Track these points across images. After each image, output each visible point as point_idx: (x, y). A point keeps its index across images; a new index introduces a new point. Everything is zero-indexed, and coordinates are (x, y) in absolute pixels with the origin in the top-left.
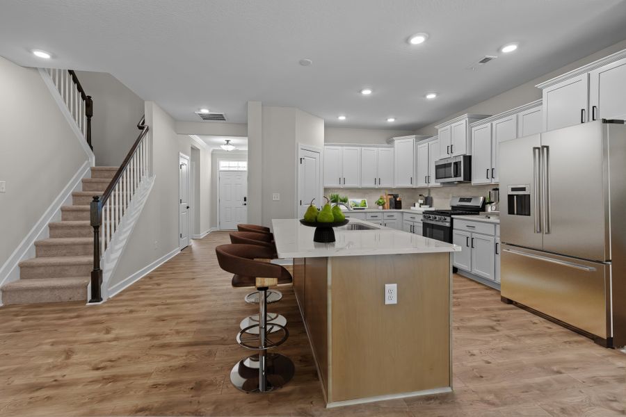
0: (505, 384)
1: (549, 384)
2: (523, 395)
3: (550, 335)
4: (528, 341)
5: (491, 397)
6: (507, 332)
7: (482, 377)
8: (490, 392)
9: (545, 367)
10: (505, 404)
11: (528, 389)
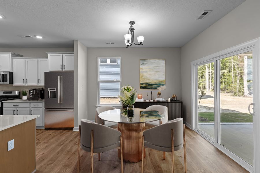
0: (52, 156)
1: (62, 148)
2: (58, 155)
3: (56, 136)
4: (52, 141)
5: (50, 162)
6: (43, 142)
7: (44, 159)
8: (49, 161)
9: (59, 145)
10: (54, 161)
11: (58, 153)
